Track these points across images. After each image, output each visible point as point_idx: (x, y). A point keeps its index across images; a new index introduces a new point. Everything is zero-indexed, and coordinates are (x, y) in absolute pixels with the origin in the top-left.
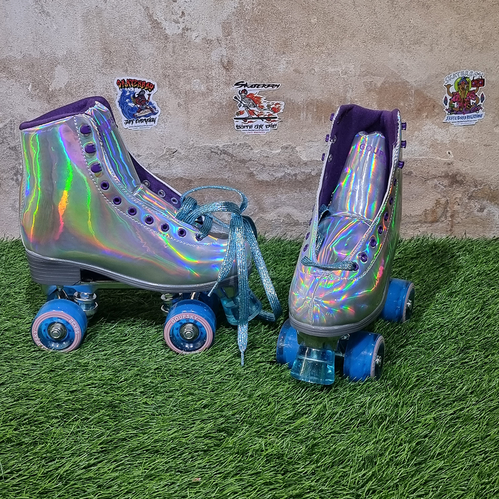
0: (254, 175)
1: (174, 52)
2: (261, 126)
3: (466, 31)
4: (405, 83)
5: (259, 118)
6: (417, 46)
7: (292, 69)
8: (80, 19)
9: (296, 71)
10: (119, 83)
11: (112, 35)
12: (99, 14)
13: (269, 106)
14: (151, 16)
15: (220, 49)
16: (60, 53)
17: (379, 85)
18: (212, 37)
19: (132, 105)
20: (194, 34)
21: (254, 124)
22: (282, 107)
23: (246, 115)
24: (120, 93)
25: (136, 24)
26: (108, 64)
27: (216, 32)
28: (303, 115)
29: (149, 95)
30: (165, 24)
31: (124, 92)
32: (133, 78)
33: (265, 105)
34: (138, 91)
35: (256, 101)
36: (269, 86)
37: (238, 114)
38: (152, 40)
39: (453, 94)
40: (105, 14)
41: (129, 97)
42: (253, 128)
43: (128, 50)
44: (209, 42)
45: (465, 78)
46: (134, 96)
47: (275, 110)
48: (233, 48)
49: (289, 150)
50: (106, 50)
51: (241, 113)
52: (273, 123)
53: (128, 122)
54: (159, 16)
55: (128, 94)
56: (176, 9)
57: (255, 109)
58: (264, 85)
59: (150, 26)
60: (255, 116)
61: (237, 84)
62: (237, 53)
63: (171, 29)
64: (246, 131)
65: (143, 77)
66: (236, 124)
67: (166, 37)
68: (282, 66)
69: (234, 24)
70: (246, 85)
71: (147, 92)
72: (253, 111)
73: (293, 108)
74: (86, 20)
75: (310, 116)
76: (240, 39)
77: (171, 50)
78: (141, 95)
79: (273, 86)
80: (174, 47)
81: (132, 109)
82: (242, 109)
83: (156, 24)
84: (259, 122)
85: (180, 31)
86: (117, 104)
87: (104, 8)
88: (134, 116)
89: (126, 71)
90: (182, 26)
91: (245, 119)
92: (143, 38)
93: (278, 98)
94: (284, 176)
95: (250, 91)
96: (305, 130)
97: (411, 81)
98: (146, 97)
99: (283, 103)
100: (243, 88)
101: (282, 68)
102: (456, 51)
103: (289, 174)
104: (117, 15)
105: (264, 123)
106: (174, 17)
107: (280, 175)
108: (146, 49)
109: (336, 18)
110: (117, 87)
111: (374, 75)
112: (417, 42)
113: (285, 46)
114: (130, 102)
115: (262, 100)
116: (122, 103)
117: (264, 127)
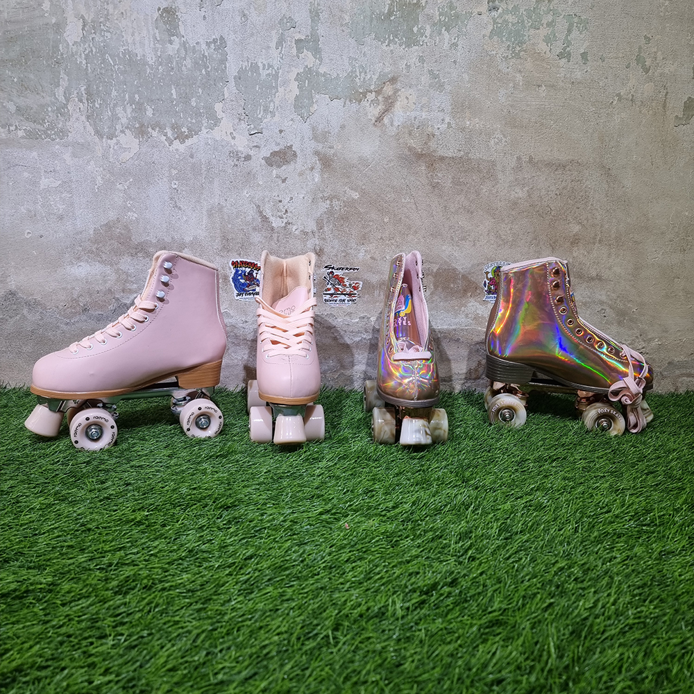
0: (337, 339)
1: (278, 241)
2: (344, 300)
3: (500, 232)
4: (454, 269)
5: (342, 294)
6: (464, 241)
7: (369, 256)
8: (205, 213)
9: (372, 258)
10: (233, 263)
11: (230, 226)
12: (221, 208)
13: (350, 285)
14: (261, 212)
15: (314, 239)
16: (188, 239)
17: (435, 270)
18: (308, 230)
19: (243, 281)
20: (295, 227)
21: (338, 299)
22: (361, 286)
23: (332, 291)
24: (234, 271)
25: (249, 218)
26: (226, 248)
27: (311, 226)
28: (376, 292)
29: (257, 273)
30: (272, 219)
31: (237, 271)
32: (244, 260)
33: (347, 284)
34: (248, 270)
35: (340, 280)
36: (351, 269)
37: (326, 290)
38: (261, 231)
39: (491, 279)
40: (225, 210)
41: (240, 275)
42: (338, 302)
43: (242, 238)
44: (306, 233)
45: (499, 267)
46: (245, 274)
47: (355, 288)
48: (324, 239)
49: (366, 320)
50: (225, 238)
51: (329, 289)
52: (354, 298)
53: (238, 295)
54: (268, 213)
55: (240, 272)
56: (281, 207)
57: (340, 287)
58: (347, 269)
59: (260, 220)
60: (339, 292)
61: (326, 267)
62: (327, 243)
63: (277, 223)
64: (332, 304)
65: (252, 259)
66: (325, 298)
67: (273, 229)
68: (361, 254)
69: (325, 221)
70: (333, 268)
71: (256, 271)
72: (338, 288)
73: (369, 287)
74: (210, 214)
75: (382, 293)
76: (330, 232)
77: (275, 239)
78: (251, 274)
79: (354, 269)
80: (278, 237)
81: (243, 284)
82: (329, 286)
83: (265, 219)
84: (342, 297)
85: (283, 225)
86: (231, 280)
87: (224, 205)
88: (244, 290)
89: (240, 254)
90: (285, 221)
91: (332, 295)
92: (254, 229)
93: (358, 279)
94: (361, 340)
95: (336, 272)
96: (378, 304)
97: (459, 268)
98: (255, 275)
99: (361, 283)
100: (331, 270)
101: (361, 255)
102: (492, 246)
103: (365, 339)
104: (234, 211)
105: (346, 298)
106: (280, 214)
107: (357, 339)
108: (256, 237)
109: (403, 218)
110: (232, 267)
111: (431, 263)
112: (464, 239)
113: (364, 239)
114: (242, 279)
115: (345, 280)
116: (235, 280)
117: (346, 301)
